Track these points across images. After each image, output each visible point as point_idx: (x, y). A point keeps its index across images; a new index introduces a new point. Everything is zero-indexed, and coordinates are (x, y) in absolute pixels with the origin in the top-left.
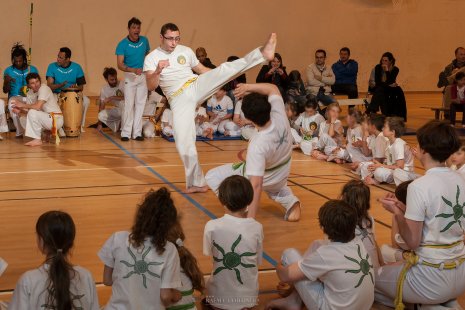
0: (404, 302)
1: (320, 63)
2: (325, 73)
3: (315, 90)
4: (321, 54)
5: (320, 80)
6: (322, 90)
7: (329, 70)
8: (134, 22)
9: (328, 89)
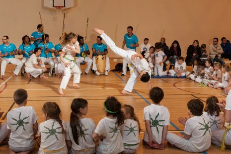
0: (225, 144)
1: (215, 44)
2: (218, 48)
3: (213, 56)
4: (216, 40)
5: (216, 52)
6: (217, 56)
7: (220, 47)
8: (130, 28)
9: (220, 56)
